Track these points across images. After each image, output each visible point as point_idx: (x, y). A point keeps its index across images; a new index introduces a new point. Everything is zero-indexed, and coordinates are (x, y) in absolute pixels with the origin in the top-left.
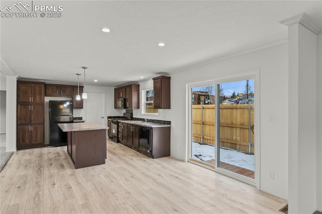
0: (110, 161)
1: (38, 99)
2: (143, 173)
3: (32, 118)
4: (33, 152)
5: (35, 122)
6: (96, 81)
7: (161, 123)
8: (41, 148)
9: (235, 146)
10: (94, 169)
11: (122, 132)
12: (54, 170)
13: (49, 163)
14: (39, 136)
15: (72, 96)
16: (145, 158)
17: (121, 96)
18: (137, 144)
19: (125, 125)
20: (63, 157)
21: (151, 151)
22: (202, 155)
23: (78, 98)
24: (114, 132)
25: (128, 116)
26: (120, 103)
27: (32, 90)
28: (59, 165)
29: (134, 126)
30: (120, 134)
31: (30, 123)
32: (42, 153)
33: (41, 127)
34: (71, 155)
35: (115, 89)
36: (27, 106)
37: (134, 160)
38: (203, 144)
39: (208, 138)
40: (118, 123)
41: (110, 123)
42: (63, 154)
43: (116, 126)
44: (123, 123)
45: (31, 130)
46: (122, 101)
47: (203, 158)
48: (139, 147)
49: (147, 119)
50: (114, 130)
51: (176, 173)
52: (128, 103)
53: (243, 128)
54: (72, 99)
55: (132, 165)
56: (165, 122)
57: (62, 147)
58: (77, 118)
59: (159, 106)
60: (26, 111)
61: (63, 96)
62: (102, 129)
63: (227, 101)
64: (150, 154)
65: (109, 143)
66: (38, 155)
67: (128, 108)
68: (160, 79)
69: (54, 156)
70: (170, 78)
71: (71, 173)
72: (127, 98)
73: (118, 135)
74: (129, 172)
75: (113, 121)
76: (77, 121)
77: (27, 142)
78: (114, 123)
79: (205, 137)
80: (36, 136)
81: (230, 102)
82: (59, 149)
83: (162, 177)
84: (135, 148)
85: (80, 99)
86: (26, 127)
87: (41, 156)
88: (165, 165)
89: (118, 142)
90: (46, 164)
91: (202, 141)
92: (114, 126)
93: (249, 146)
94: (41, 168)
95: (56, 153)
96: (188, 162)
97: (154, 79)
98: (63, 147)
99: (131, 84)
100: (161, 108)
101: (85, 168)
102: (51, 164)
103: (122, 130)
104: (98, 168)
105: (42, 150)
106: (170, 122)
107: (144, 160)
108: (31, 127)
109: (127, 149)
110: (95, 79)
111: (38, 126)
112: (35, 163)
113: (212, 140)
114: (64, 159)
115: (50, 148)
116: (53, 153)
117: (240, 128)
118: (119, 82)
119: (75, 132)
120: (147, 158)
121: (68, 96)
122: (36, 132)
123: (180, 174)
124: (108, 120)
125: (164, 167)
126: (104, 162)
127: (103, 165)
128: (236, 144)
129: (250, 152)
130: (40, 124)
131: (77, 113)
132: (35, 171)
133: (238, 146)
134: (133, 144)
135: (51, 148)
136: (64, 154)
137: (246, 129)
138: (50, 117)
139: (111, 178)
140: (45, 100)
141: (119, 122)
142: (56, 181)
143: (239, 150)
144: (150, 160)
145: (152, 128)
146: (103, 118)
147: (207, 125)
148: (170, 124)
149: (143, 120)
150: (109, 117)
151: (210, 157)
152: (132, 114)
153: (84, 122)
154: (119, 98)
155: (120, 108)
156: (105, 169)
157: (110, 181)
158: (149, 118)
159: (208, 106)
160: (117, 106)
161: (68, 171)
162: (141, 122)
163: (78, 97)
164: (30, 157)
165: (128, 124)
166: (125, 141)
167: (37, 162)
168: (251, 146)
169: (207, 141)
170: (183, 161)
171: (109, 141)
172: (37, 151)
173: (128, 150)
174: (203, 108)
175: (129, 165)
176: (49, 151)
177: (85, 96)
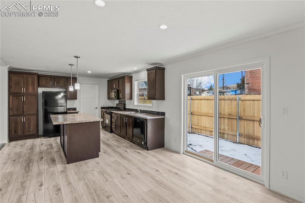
0: (104, 154)
1: (31, 90)
2: (140, 169)
3: (25, 110)
4: (25, 143)
5: (28, 113)
6: (89, 72)
7: (154, 114)
8: (34, 139)
9: (222, 135)
10: (87, 164)
11: (115, 122)
12: (44, 167)
13: (40, 157)
14: (32, 127)
15: (66, 87)
16: (139, 149)
17: (114, 87)
18: (131, 135)
19: (118, 115)
20: (55, 150)
21: (146, 143)
22: (192, 144)
23: (71, 89)
24: (107, 122)
25: (122, 107)
26: (113, 95)
27: (25, 81)
28: (51, 159)
29: (127, 117)
30: (113, 124)
31: (23, 115)
32: (34, 145)
33: (34, 118)
34: (63, 146)
35: (108, 81)
36: (19, 97)
37: (128, 153)
38: (192, 133)
39: (196, 127)
40: (111, 114)
41: (104, 113)
42: (55, 145)
43: (109, 116)
44: (116, 114)
45: (24, 120)
46: (115, 92)
47: (194, 148)
48: (133, 138)
49: (140, 110)
50: (107, 120)
51: (174, 167)
52: (121, 94)
53: (231, 118)
54: (66, 90)
55: (127, 159)
56: (158, 114)
57: (55, 138)
58: (71, 108)
59: (154, 97)
60: (18, 102)
61: (57, 87)
62: (95, 121)
63: (205, 93)
64: (145, 145)
65: (102, 133)
66: (30, 148)
67: (120, 99)
68: (155, 70)
69: (46, 148)
70: (164, 68)
71: (62, 170)
72: (120, 89)
73: (111, 125)
74: (125, 167)
75: (106, 112)
76: (71, 112)
77: (20, 133)
78: (107, 113)
79: (193, 127)
80: (29, 127)
81: (208, 93)
82: (52, 140)
83: (160, 173)
84: (129, 139)
85: (73, 90)
86: (19, 118)
87: (32, 148)
88: (161, 157)
89: (112, 132)
90: (36, 158)
91: (190, 130)
92: (108, 117)
93: (237, 136)
94: (30, 163)
95: (49, 144)
96: (183, 153)
97: (148, 70)
98: (57, 137)
99: (125, 76)
100: (155, 99)
101: (78, 163)
102: (42, 158)
103: (115, 120)
104: (91, 162)
105: (35, 141)
106: (164, 113)
107: (139, 153)
108: (24, 118)
109: (121, 139)
110: (89, 70)
111: (31, 117)
112: (25, 156)
113: (201, 129)
114: (56, 152)
115: (43, 139)
116: (46, 145)
117: (228, 118)
118: (113, 74)
119: (66, 124)
120: (142, 149)
121: (62, 87)
122: (29, 123)
123: (179, 170)
124: (102, 111)
125: (160, 161)
126: (98, 156)
127: (96, 159)
128: (223, 134)
129: (238, 141)
130: (34, 114)
131: (71, 104)
132: (23, 167)
133: (226, 136)
134: (126, 135)
135: (45, 139)
136: (57, 146)
137: (234, 120)
138: (43, 108)
139: (105, 175)
140: (39, 91)
141: (113, 113)
142: (44, 181)
143: (227, 139)
144: (144, 152)
145: (147, 119)
146: (97, 108)
147: (195, 115)
148: (165, 116)
149: (136, 111)
150: (102, 108)
151: (200, 146)
152: (125, 105)
153: (77, 113)
154: (112, 89)
155: (113, 99)
156: (99, 163)
157: (105, 181)
158: (143, 109)
159: (196, 97)
160: (110, 97)
161: (59, 167)
162: (133, 113)
163: (71, 87)
164: (21, 150)
165: (121, 115)
166: (118, 131)
167: (27, 156)
168: (239, 135)
169: (196, 130)
170: (178, 153)
171: (103, 132)
172: (29, 142)
173: (122, 141)
174: (191, 99)
175: (123, 158)
176: (42, 143)
177: (77, 86)
